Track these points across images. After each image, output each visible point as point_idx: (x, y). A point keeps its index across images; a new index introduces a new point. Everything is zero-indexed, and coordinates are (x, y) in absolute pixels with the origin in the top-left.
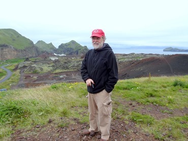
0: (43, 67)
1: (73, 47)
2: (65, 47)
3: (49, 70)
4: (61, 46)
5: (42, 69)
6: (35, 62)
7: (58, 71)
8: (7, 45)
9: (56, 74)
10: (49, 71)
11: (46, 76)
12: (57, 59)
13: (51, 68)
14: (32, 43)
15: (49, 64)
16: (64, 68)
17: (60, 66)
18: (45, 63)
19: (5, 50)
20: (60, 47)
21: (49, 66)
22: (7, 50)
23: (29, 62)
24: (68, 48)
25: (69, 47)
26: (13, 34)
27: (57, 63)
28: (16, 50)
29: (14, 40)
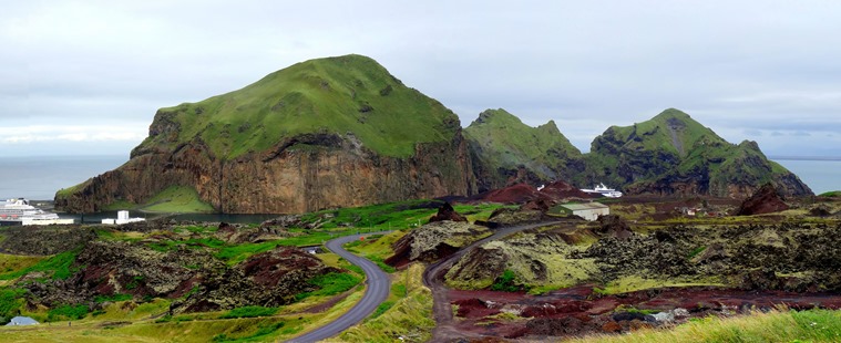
0: (543, 258)
1: (674, 143)
2: (632, 145)
3: (581, 275)
4: (608, 142)
5: (540, 269)
6: (493, 226)
7: (629, 283)
8: (335, 138)
9: (623, 298)
10: (580, 283)
11: (571, 310)
12: (606, 211)
13: (589, 264)
14: (452, 121)
15: (569, 240)
16: (661, 267)
17: (640, 254)
18: (548, 235)
19: (324, 161)
20: (599, 144)
21: (575, 255)
22: (333, 161)
23: (464, 228)
24: (648, 155)
25: (650, 145)
26: (364, 79)
27: (612, 236)
28: (374, 160)
29: (367, 110)
